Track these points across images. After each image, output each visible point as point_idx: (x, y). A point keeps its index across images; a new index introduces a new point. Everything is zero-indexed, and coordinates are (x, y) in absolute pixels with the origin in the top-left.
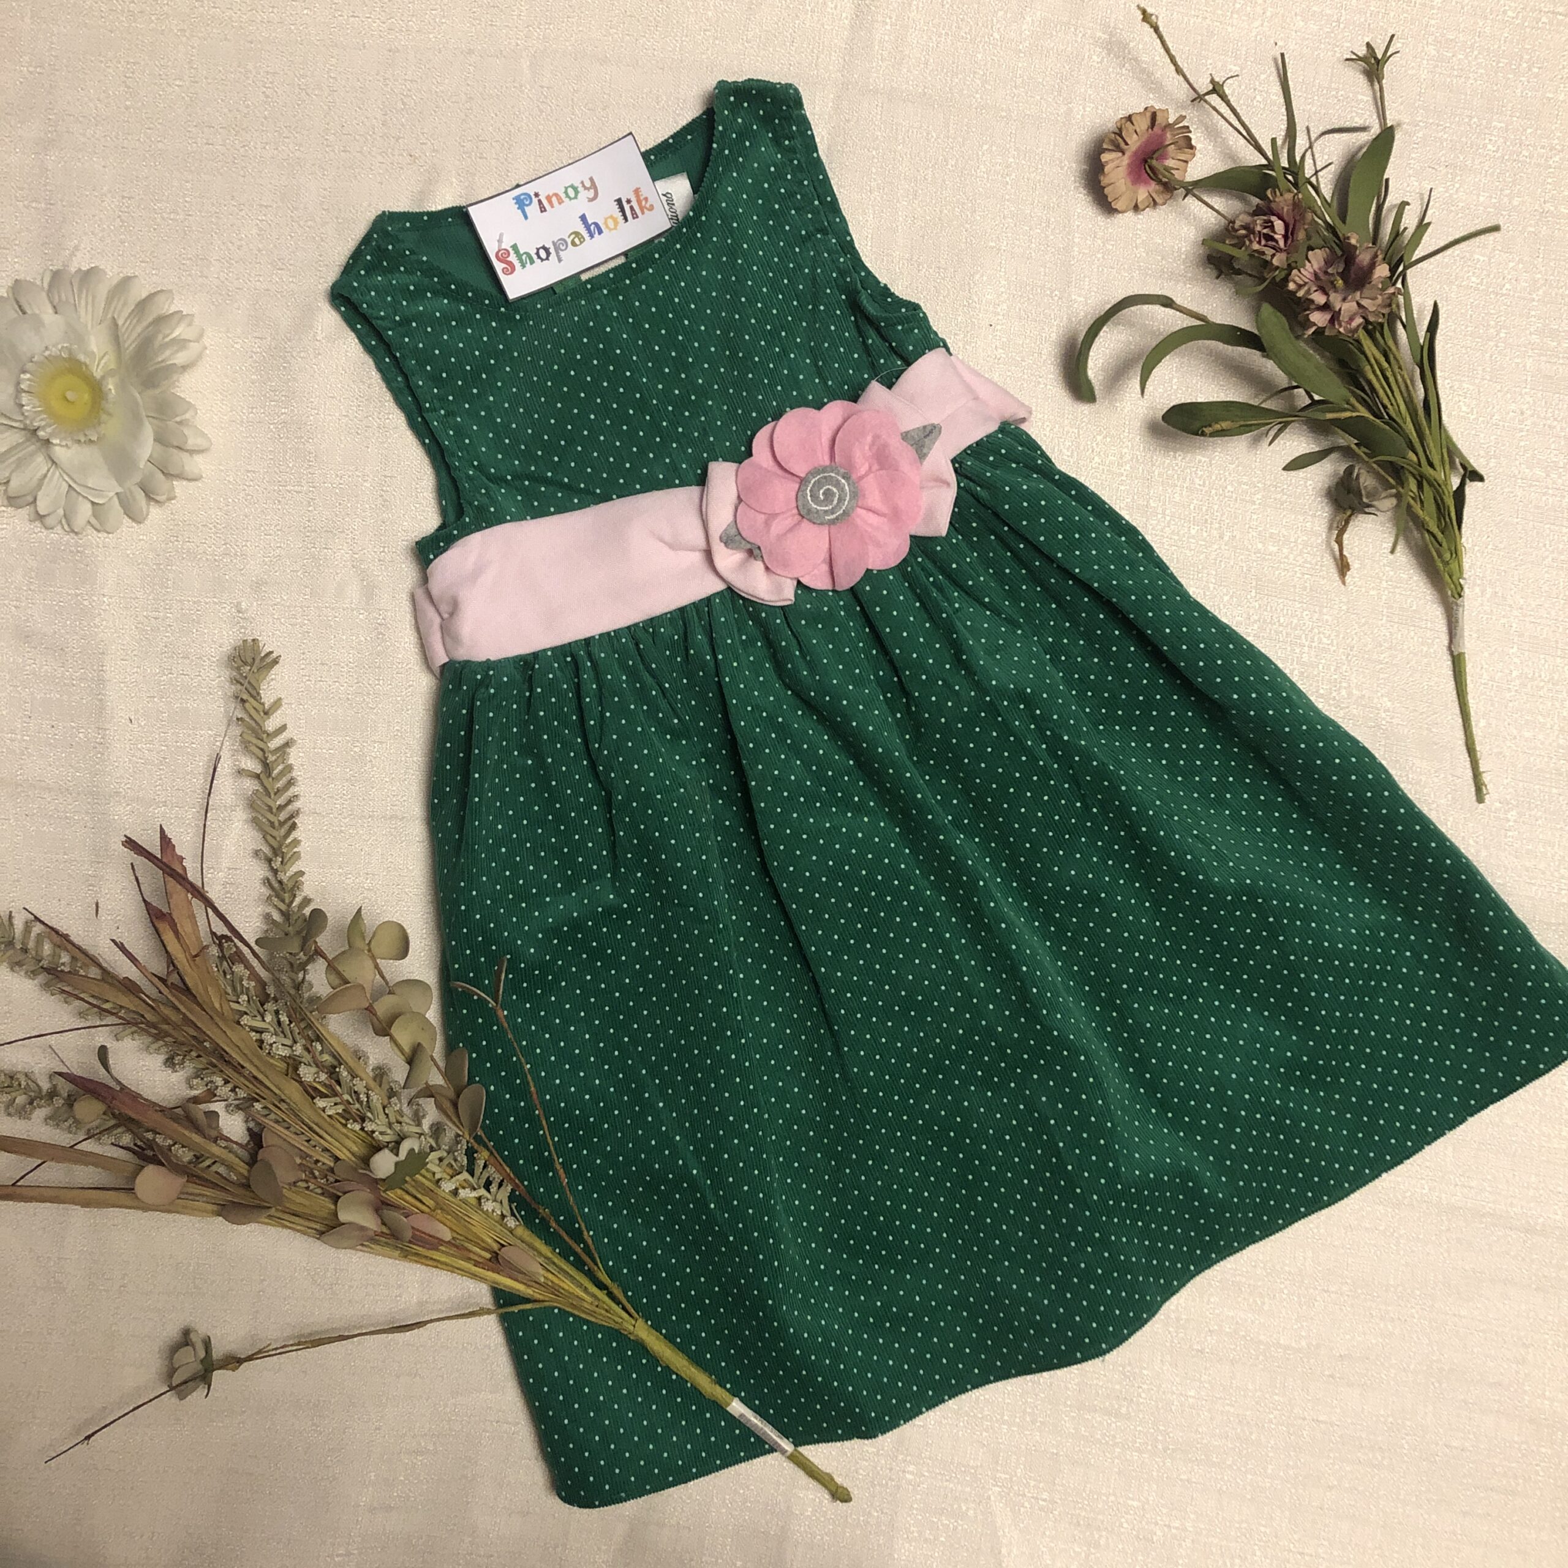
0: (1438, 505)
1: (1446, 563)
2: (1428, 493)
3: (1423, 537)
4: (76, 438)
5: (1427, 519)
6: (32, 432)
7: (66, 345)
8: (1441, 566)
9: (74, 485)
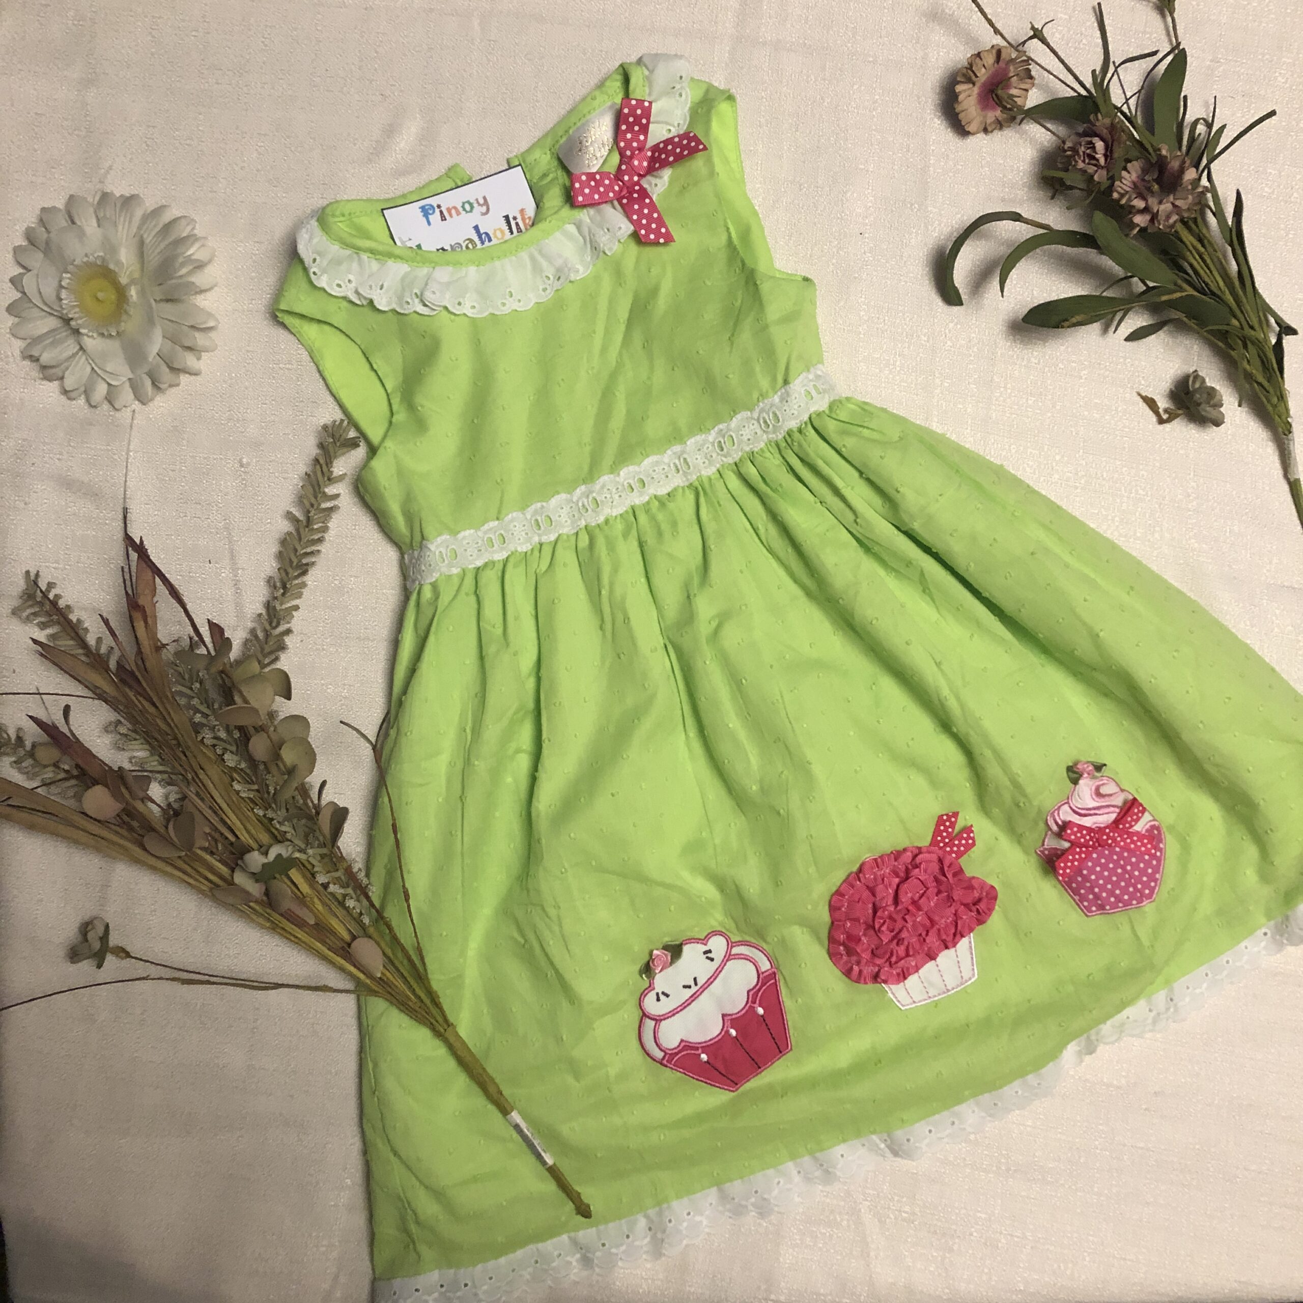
0: (1263, 362)
1: (1275, 406)
2: (1251, 351)
3: (1252, 388)
4: (101, 331)
5: (1253, 371)
6: (67, 321)
7: (101, 254)
8: (1270, 408)
9: (96, 368)
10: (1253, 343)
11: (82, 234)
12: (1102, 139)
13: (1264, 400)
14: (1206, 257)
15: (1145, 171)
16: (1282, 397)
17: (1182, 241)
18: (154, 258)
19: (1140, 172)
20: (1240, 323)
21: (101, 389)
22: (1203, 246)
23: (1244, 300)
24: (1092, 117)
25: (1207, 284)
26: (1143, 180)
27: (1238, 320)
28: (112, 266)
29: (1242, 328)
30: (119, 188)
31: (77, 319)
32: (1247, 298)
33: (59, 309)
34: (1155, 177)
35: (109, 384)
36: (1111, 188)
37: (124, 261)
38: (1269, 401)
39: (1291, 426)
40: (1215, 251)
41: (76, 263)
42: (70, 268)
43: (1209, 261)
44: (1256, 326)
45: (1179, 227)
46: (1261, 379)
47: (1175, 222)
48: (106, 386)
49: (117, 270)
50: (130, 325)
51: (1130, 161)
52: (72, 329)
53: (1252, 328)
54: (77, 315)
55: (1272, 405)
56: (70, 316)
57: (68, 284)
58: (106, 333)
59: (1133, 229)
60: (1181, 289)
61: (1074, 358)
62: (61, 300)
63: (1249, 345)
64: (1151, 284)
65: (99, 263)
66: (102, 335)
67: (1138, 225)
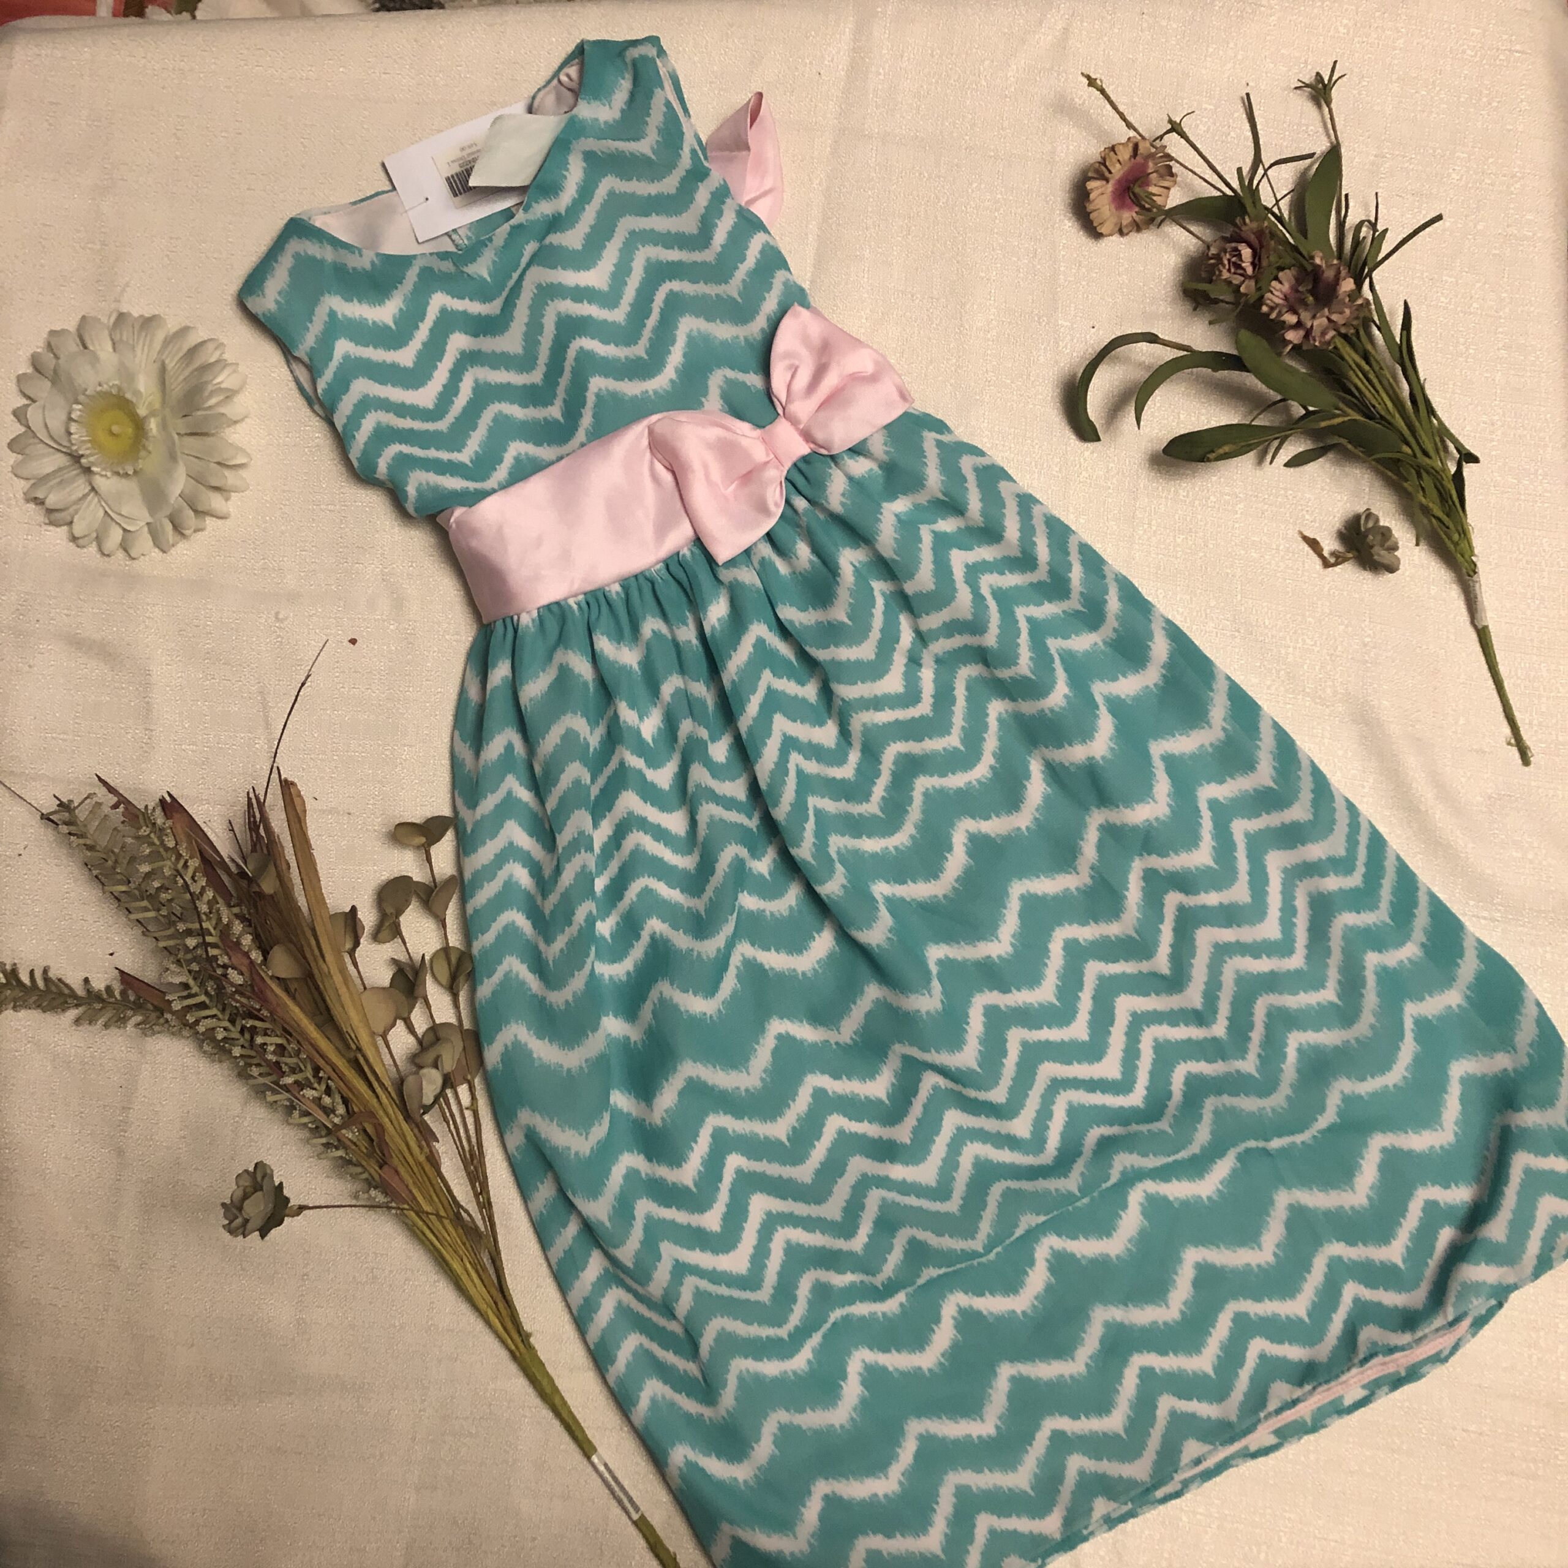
0: (1438, 490)
1: (1456, 544)
2: (1427, 481)
3: (1430, 521)
4: (115, 469)
5: (1431, 505)
6: (76, 458)
7: (117, 382)
8: (1452, 547)
9: (110, 512)
10: (1428, 472)
11: (95, 359)
12: (1250, 246)
13: (1444, 536)
14: (1372, 376)
15: (1299, 281)
16: (1464, 532)
17: (1343, 358)
18: (177, 387)
19: (1293, 281)
20: (1413, 450)
21: (115, 536)
22: (1368, 363)
23: (1417, 424)
24: (1238, 221)
25: (1374, 407)
26: (1297, 291)
27: (1410, 447)
28: (128, 396)
29: (1415, 456)
30: (137, 309)
31: (88, 456)
32: (1420, 422)
33: (67, 444)
34: (1310, 287)
35: (125, 530)
36: (1260, 300)
37: (142, 390)
38: (1450, 538)
39: (1475, 565)
40: (1381, 368)
41: (88, 393)
42: (81, 398)
43: (1375, 381)
44: (1432, 452)
45: (1340, 343)
46: (1440, 514)
47: (1333, 337)
48: (121, 532)
49: (134, 400)
50: (151, 462)
51: (1281, 269)
52: (81, 466)
53: (1426, 454)
54: (88, 452)
55: (1453, 542)
56: (81, 452)
57: (80, 416)
58: (121, 472)
59: (1287, 345)
60: (1345, 414)
61: (1227, 490)
62: (70, 434)
63: (1424, 475)
64: (1311, 409)
65: (114, 392)
66: (118, 474)
67: (1290, 342)
